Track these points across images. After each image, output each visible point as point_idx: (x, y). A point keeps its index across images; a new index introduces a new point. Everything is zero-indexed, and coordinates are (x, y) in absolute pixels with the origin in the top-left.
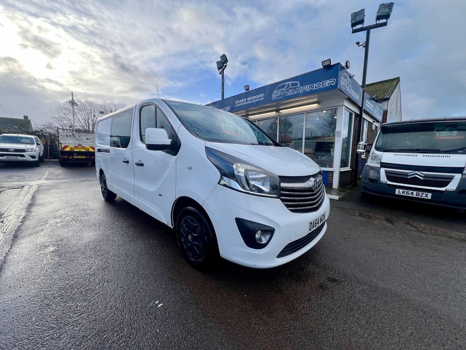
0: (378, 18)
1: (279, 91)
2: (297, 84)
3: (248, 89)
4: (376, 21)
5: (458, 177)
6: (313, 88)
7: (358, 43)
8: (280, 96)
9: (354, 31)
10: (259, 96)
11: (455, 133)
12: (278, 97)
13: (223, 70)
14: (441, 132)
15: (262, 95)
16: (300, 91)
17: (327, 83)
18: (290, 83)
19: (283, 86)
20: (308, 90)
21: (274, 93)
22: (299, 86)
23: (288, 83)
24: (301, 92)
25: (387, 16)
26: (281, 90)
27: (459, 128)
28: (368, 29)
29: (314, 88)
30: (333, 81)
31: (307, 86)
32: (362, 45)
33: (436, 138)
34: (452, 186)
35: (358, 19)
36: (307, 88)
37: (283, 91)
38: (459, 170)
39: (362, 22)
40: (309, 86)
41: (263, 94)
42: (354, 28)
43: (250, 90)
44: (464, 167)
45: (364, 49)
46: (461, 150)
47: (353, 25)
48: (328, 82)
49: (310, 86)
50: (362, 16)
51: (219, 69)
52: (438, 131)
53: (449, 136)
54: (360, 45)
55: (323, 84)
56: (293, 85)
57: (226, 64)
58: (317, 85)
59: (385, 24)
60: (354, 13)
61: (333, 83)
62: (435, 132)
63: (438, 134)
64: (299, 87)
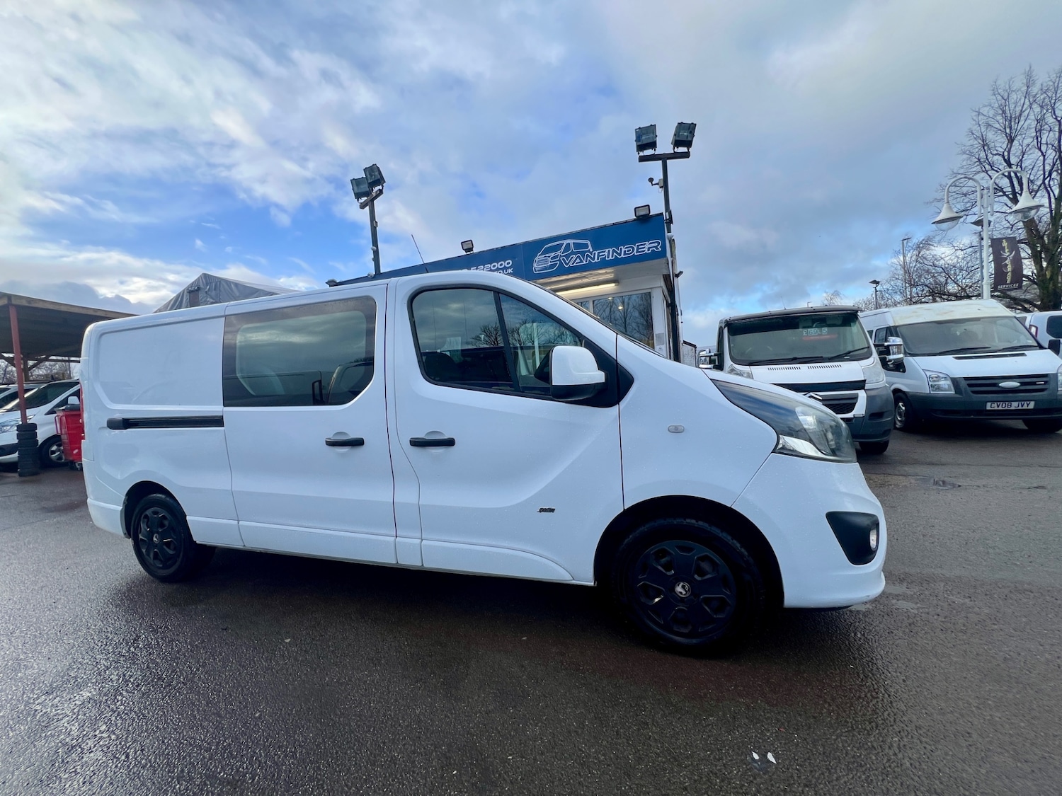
0: (677, 143)
1: (549, 257)
2: (586, 246)
3: (471, 249)
4: (674, 149)
5: (862, 394)
6: (620, 254)
7: (651, 180)
8: (552, 266)
9: (642, 159)
10: (501, 265)
11: (825, 330)
12: (546, 269)
13: (372, 200)
14: (809, 330)
15: (508, 263)
16: (594, 259)
17: (647, 247)
18: (571, 241)
19: (557, 248)
20: (610, 258)
21: (537, 259)
22: (590, 248)
23: (565, 242)
24: (596, 260)
25: (688, 144)
26: (552, 254)
27: (828, 323)
28: (664, 158)
29: (622, 255)
30: (656, 244)
31: (607, 250)
32: (658, 184)
33: (804, 338)
34: (860, 409)
35: (645, 139)
36: (608, 253)
37: (557, 257)
38: (860, 385)
39: (653, 145)
40: (611, 250)
41: (510, 261)
42: (641, 154)
43: (475, 250)
44: (863, 379)
45: (662, 191)
46: (847, 354)
47: (641, 148)
48: (647, 245)
49: (614, 251)
50: (651, 135)
51: (358, 196)
52: (804, 328)
53: (819, 335)
54: (653, 183)
55: (638, 249)
56: (577, 246)
57: (380, 187)
58: (627, 250)
59: (686, 155)
60: (640, 128)
61: (656, 247)
62: (801, 330)
63: (805, 332)
64: (591, 250)
